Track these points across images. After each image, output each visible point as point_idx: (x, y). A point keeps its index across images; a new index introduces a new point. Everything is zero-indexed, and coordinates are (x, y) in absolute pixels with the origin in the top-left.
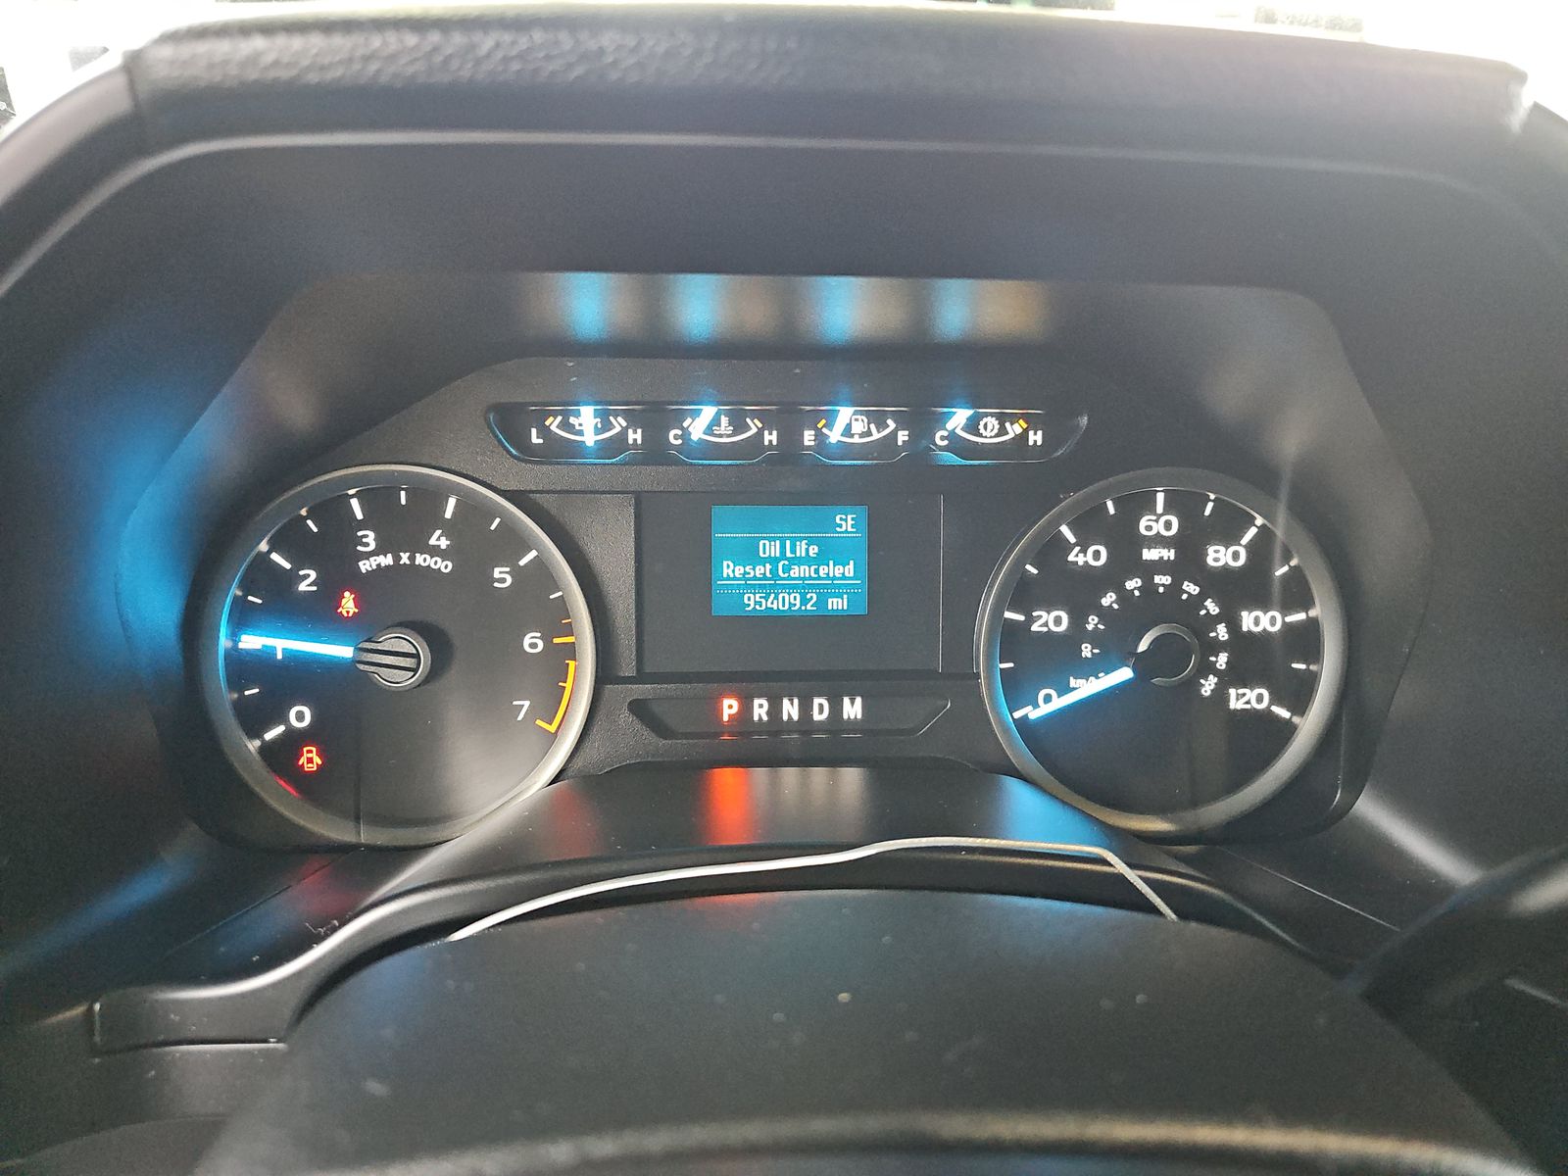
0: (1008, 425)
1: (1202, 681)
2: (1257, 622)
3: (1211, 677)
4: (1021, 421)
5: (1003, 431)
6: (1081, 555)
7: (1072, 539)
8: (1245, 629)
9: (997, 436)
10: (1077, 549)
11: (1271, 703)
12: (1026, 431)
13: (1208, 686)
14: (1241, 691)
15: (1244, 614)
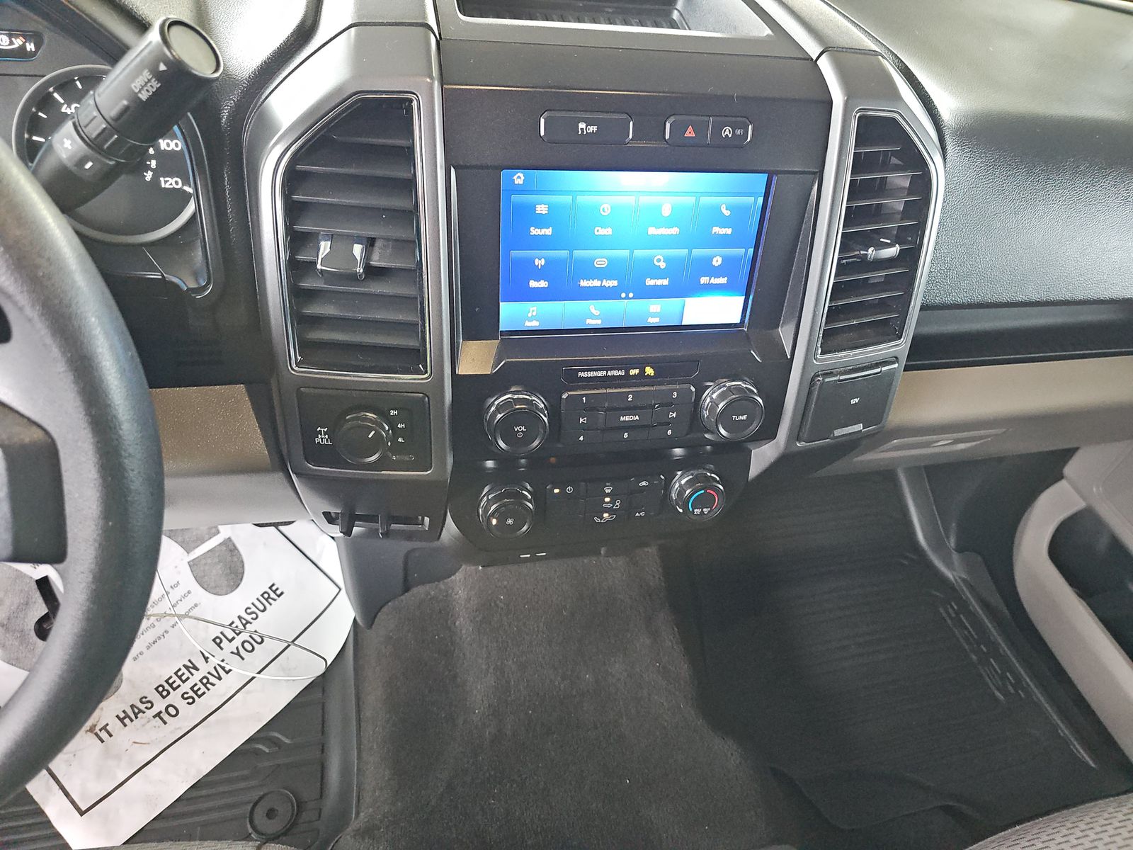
0: (13, 39)
1: (145, 174)
2: (168, 145)
3: (149, 172)
4: (21, 38)
5: (11, 43)
6: (68, 109)
7: (62, 101)
8: (162, 149)
9: (9, 45)
10: (66, 106)
11: (183, 185)
12: (24, 43)
13: (149, 176)
14: (167, 179)
15: (161, 141)
